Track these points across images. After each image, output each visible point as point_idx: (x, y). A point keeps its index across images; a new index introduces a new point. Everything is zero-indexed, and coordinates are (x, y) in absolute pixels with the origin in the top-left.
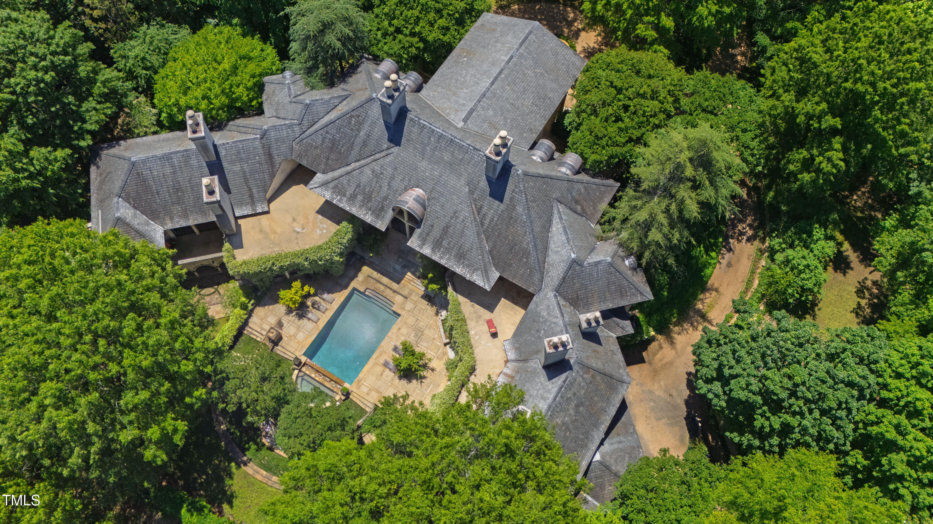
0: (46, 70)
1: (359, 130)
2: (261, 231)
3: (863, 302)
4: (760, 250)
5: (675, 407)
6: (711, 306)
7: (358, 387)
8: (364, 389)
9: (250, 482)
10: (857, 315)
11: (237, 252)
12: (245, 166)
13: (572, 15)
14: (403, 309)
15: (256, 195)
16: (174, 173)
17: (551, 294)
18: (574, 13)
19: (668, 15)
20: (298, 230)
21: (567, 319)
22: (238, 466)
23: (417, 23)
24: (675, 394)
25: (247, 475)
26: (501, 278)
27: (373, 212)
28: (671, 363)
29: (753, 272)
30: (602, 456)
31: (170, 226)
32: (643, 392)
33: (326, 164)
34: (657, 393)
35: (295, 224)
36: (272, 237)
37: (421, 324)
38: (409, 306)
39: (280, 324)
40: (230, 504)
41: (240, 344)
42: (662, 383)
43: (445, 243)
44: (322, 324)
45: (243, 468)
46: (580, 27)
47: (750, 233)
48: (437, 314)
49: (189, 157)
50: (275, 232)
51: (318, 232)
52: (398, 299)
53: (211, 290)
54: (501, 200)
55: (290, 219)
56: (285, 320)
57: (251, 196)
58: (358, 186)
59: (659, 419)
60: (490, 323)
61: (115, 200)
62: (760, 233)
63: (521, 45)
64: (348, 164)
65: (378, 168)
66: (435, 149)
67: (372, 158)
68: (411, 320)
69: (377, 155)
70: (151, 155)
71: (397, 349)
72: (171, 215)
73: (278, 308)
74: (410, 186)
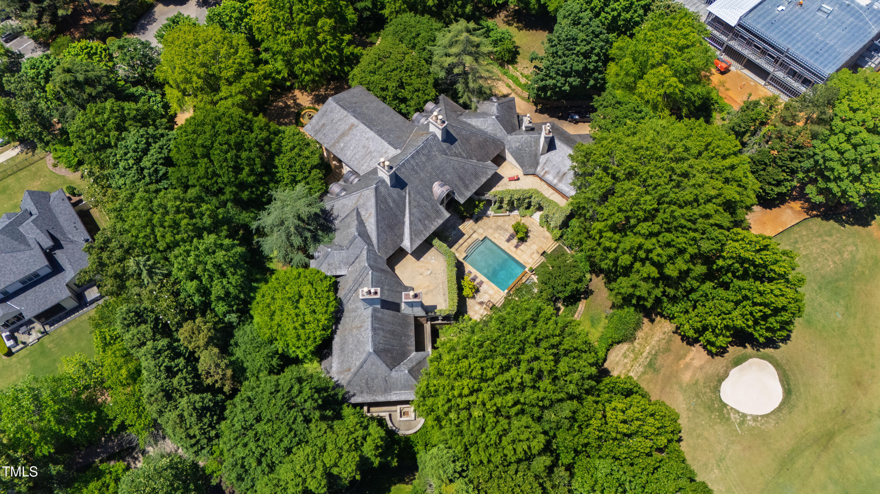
1: (389, 206)
2: (426, 293)
3: (515, 25)
7: (529, 264)
8: (530, 261)
11: (439, 308)
14: (482, 234)
16: (383, 330)
17: (509, 137)
20: (429, 272)
26: (492, 161)
27: (437, 218)
31: (413, 348)
33: (398, 237)
35: (425, 274)
36: (431, 288)
37: (494, 226)
38: (480, 231)
39: (481, 303)
43: (467, 182)
48: (488, 217)
49: (376, 317)
50: (429, 286)
51: (433, 261)
52: (475, 236)
54: (456, 140)
55: (421, 277)
56: (478, 300)
58: (420, 220)
60: (511, 179)
61: (393, 373)
63: (345, 109)
64: (404, 223)
65: (415, 204)
66: (417, 164)
67: (407, 204)
68: (490, 231)
69: (407, 201)
70: (370, 339)
71: (508, 240)
72: (405, 345)
73: (470, 302)
74: (431, 188)
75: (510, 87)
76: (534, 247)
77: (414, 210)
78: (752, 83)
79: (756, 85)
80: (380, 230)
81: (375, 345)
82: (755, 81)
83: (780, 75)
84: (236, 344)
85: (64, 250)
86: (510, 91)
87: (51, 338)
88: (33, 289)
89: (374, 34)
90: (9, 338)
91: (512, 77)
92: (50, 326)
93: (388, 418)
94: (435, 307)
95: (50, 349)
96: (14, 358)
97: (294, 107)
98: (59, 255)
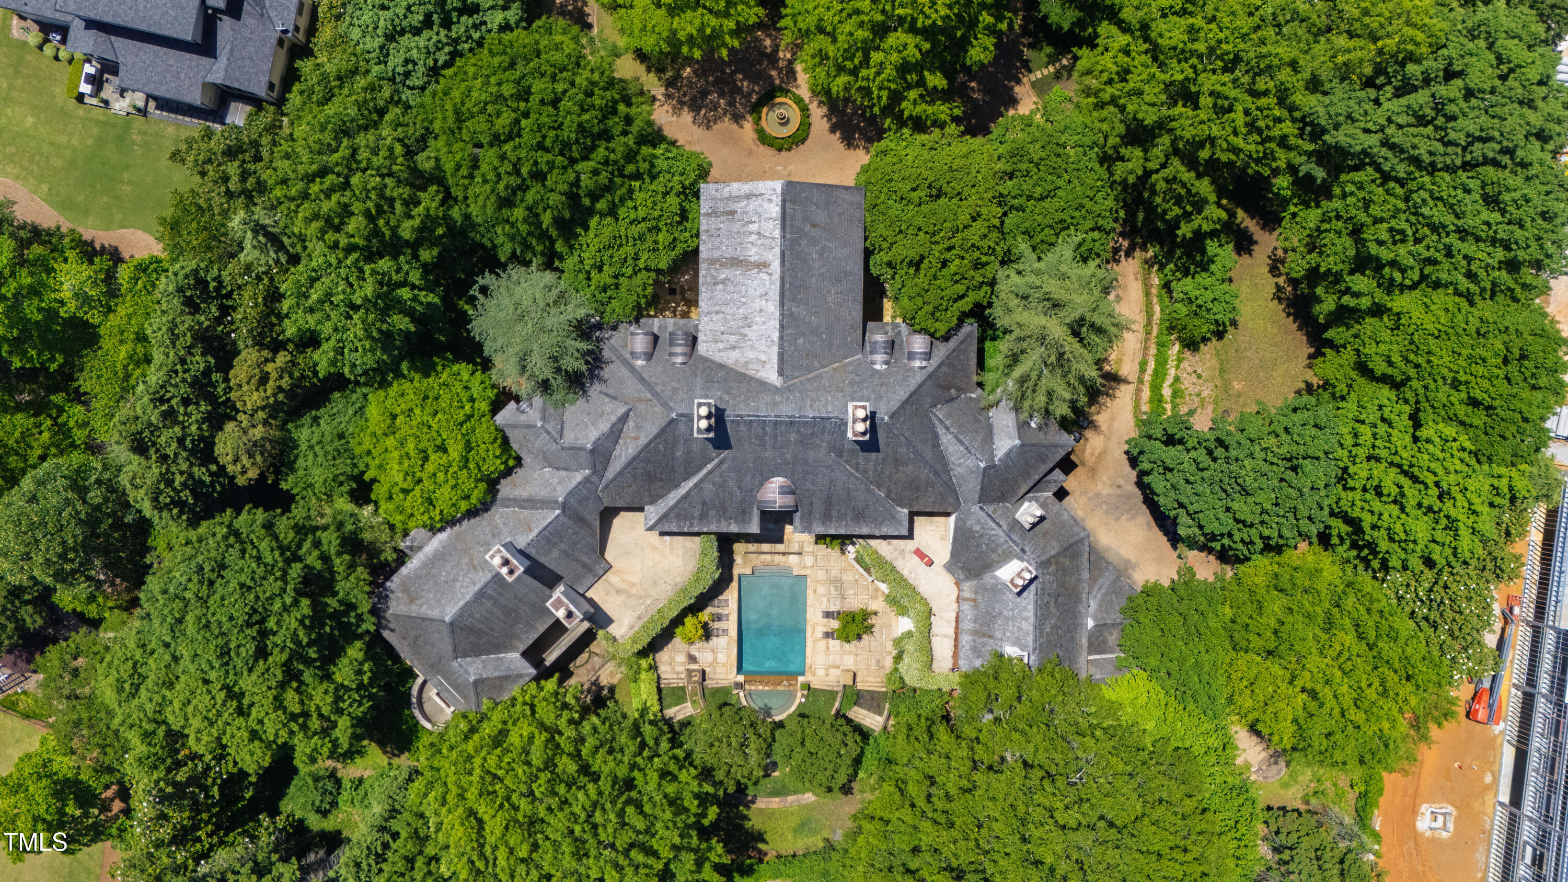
0: (296, 603)
1: (674, 452)
2: (618, 591)
3: (1281, 281)
4: (1146, 262)
5: (1129, 497)
6: (1119, 361)
7: (814, 674)
8: (821, 672)
9: (771, 814)
10: (1280, 300)
11: (612, 629)
12: (562, 546)
13: (768, 42)
14: (805, 567)
15: (589, 562)
16: (496, 602)
17: (975, 508)
18: (769, 36)
19: (933, 73)
21: (1005, 527)
22: (748, 808)
23: (636, 258)
24: (1122, 482)
25: (761, 811)
26: (913, 512)
27: (736, 520)
28: (1104, 452)
29: (1148, 294)
30: (1095, 619)
31: (523, 647)
32: (1090, 499)
33: (650, 495)
34: (1104, 492)
36: (634, 591)
37: (834, 573)
38: (809, 560)
39: (692, 659)
40: (764, 841)
41: (667, 701)
42: (1105, 478)
43: (834, 513)
44: (733, 632)
45: (753, 806)
46: (788, 56)
47: (1126, 244)
48: (843, 552)
50: (633, 585)
52: (793, 559)
53: (584, 656)
54: (877, 450)
56: (694, 650)
57: (585, 566)
58: (704, 504)
59: (1118, 519)
60: (919, 553)
61: (455, 664)
62: (1139, 240)
63: (783, 228)
64: (677, 486)
65: (718, 479)
66: (776, 436)
67: (705, 471)
68: (821, 575)
69: (709, 467)
70: (462, 603)
71: (827, 615)
72: (517, 637)
73: (678, 642)
74: (765, 479)
75: (1143, 371)
76: (849, 662)
77: (708, 486)
78: (1488, 779)
79: (1488, 788)
80: (630, 469)
81: (462, 613)
82: (1496, 779)
83: (1528, 832)
84: (316, 420)
85: (237, 24)
86: (1133, 378)
87: (144, 128)
88: (156, 48)
89: (1048, 50)
90: (90, 79)
91: (1162, 362)
92: (157, 108)
93: (420, 681)
94: (610, 621)
95: (133, 143)
96: (81, 111)
97: (780, 70)
98: (226, 28)
